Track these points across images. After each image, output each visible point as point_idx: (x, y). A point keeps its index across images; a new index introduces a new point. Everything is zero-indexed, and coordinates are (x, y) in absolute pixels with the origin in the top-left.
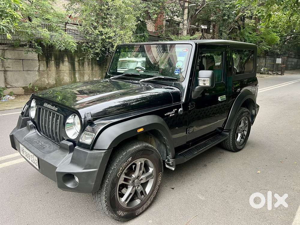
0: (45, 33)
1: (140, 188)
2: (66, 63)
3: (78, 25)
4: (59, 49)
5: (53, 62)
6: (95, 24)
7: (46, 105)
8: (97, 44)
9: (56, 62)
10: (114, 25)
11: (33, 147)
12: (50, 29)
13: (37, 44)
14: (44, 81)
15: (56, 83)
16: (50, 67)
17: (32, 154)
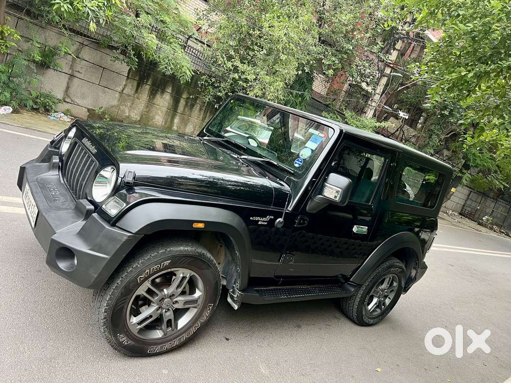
0: (151, 40)
1: (169, 315)
2: (166, 96)
3: (204, 44)
4: (163, 71)
5: (148, 87)
6: (232, 53)
7: (85, 140)
8: (224, 83)
9: (152, 90)
10: (260, 63)
11: (40, 194)
12: (161, 36)
13: (133, 52)
14: (123, 111)
15: (140, 121)
16: (140, 93)
17: (34, 204)
